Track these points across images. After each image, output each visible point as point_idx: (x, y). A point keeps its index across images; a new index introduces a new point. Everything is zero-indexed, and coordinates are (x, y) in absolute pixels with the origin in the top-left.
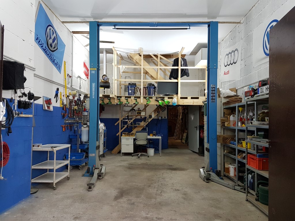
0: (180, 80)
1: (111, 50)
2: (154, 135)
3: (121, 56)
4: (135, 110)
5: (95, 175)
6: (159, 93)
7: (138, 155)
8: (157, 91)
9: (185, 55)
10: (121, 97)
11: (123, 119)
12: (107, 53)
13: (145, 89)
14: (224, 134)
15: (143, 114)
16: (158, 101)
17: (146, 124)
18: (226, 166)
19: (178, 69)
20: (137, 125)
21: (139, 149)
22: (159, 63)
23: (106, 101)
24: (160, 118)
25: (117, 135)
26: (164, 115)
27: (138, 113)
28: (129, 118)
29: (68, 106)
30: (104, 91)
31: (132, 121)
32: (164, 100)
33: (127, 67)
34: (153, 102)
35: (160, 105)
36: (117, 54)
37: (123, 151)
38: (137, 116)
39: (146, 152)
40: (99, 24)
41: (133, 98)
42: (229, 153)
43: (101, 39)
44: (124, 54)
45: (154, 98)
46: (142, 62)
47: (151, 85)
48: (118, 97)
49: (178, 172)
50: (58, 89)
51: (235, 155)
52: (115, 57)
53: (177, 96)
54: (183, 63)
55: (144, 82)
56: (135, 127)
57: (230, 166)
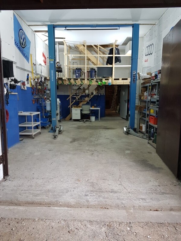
0: (114, 66)
1: (63, 42)
2: (95, 107)
3: (70, 46)
4: (81, 89)
5: (57, 131)
6: (98, 76)
7: (84, 120)
8: (97, 74)
9: (118, 45)
10: (70, 79)
11: (73, 96)
12: (59, 45)
13: (88, 73)
14: (141, 105)
15: (87, 92)
16: (98, 82)
17: (89, 99)
18: (141, 126)
19: (112, 57)
20: (83, 100)
21: (85, 117)
22: (99, 52)
23: (60, 82)
24: (100, 95)
25: (69, 107)
26: (103, 92)
27: (83, 91)
28: (77, 95)
29: (35, 87)
30: (58, 74)
31: (79, 97)
32: (102, 81)
33: (74, 55)
34: (94, 83)
35: (99, 85)
36: (67, 45)
37: (73, 118)
38: (82, 93)
39: (90, 119)
40: (54, 26)
41: (79, 80)
42: (143, 117)
43: (56, 37)
44: (72, 45)
45: (95, 80)
46: (86, 51)
47: (93, 69)
48: (68, 79)
49: (110, 130)
50: (28, 75)
51: (145, 118)
52: (65, 47)
53: (112, 78)
54: (116, 52)
55: (87, 67)
56: (82, 101)
57: (143, 125)
